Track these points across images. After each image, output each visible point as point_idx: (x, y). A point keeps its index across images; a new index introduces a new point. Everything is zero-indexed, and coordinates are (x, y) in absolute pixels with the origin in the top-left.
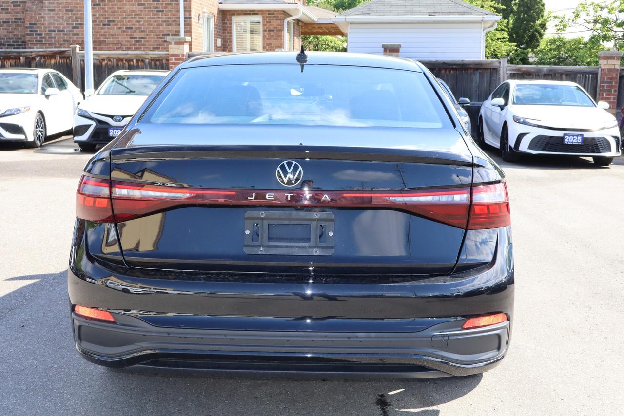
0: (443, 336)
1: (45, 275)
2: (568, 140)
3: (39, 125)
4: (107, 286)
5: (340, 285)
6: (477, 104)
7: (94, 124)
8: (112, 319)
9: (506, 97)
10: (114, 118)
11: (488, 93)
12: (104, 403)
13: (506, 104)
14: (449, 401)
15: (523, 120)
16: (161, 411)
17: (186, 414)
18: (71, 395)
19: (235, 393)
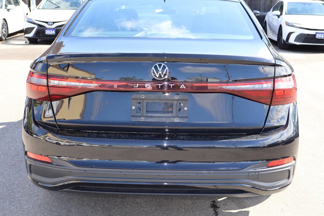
0: (256, 172)
1: (9, 123)
2: (318, 36)
3: (4, 27)
4: (46, 140)
5: (191, 141)
6: (263, 14)
7: (36, 27)
8: (50, 161)
9: (281, 10)
10: (48, 23)
11: (270, 7)
12: (46, 207)
13: (281, 14)
14: (255, 205)
15: (292, 24)
16: (80, 212)
17: (96, 214)
18: (26, 201)
19: (125, 200)
